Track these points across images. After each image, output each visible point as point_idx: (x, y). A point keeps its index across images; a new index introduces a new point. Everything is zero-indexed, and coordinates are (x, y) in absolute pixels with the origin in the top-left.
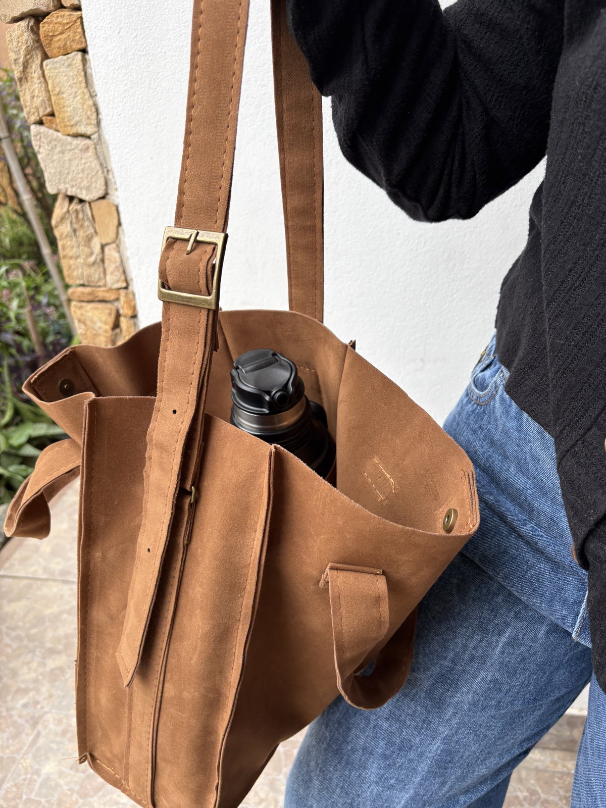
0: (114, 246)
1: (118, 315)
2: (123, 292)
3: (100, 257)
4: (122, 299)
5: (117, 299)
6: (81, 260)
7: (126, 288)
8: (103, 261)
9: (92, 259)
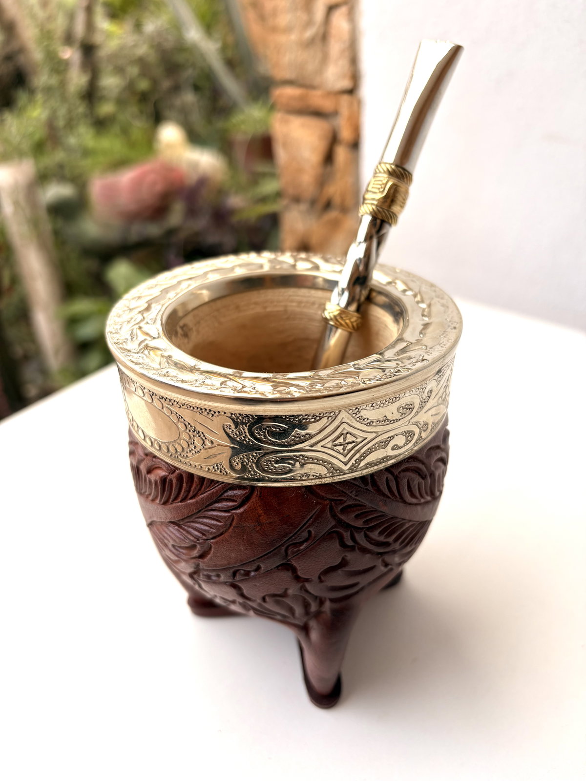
0: (343, 10)
1: (334, 140)
2: (345, 99)
3: (322, 30)
4: (344, 111)
5: (335, 113)
6: (293, 37)
7: (352, 91)
8: (324, 37)
9: (309, 34)
